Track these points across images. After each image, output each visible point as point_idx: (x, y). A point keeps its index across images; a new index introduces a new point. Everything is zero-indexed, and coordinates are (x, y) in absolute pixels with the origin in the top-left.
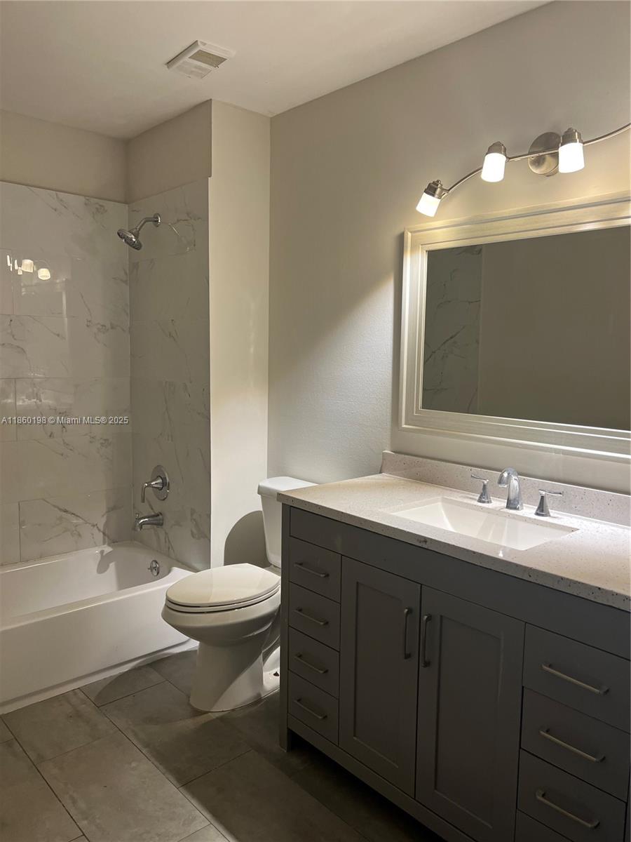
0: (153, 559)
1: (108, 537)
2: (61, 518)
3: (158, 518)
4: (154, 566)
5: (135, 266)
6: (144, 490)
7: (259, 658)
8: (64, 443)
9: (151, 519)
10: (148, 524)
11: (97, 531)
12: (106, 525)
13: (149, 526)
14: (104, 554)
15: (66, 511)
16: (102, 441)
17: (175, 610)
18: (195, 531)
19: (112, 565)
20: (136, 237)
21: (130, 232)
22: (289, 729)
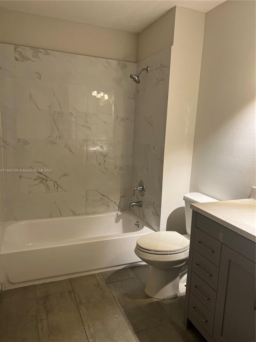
0: (137, 221)
1: (120, 208)
2: (102, 199)
3: (140, 203)
4: (137, 223)
5: (138, 91)
6: (134, 190)
7: (178, 277)
8: (105, 168)
9: (137, 203)
10: (135, 205)
11: (116, 205)
12: (120, 203)
13: (137, 206)
14: (118, 215)
15: (104, 196)
16: (120, 168)
17: (139, 250)
18: (154, 212)
19: (121, 220)
20: (138, 78)
21: (135, 75)
22: (188, 319)
